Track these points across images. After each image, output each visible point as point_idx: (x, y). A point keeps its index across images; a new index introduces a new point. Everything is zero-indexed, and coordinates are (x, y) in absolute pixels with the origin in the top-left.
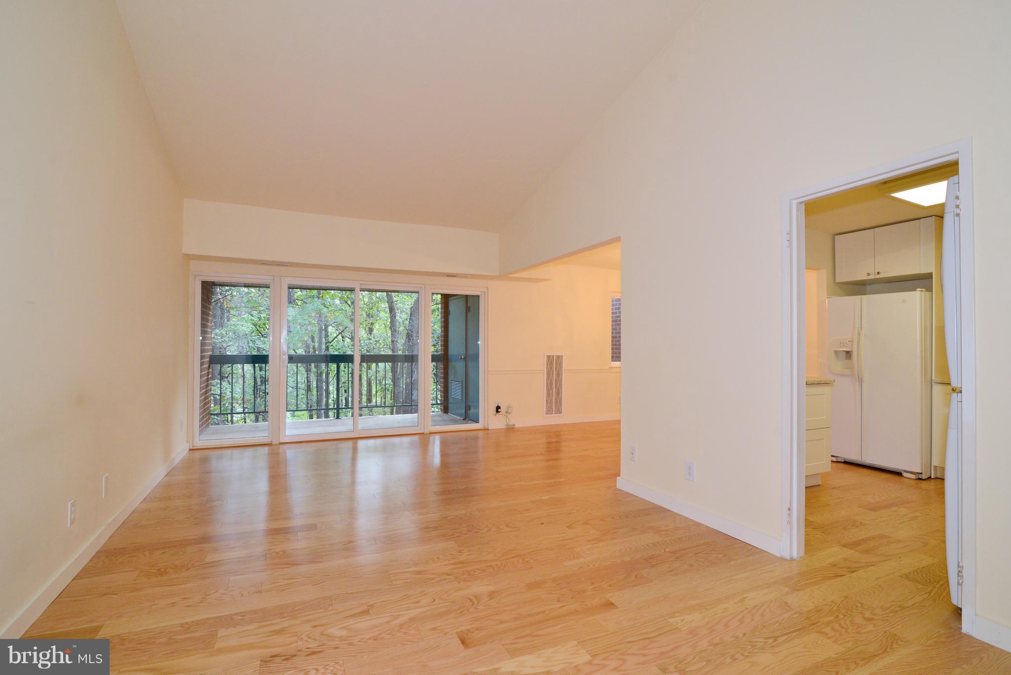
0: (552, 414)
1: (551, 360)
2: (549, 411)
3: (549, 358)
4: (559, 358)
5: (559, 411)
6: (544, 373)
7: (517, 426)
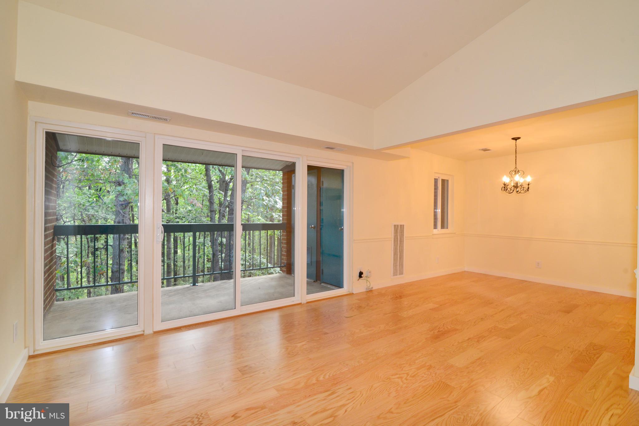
0: (397, 275)
1: (396, 229)
2: (395, 274)
3: (396, 227)
4: (402, 226)
5: (401, 273)
6: (392, 240)
7: (374, 289)
